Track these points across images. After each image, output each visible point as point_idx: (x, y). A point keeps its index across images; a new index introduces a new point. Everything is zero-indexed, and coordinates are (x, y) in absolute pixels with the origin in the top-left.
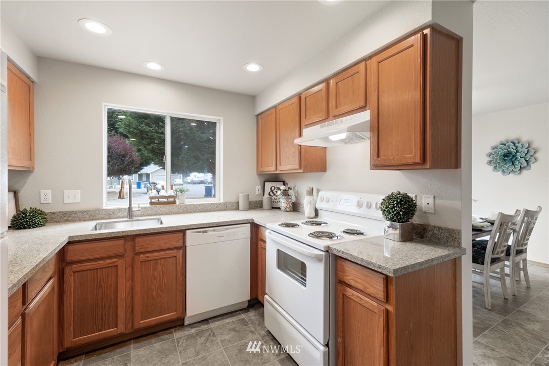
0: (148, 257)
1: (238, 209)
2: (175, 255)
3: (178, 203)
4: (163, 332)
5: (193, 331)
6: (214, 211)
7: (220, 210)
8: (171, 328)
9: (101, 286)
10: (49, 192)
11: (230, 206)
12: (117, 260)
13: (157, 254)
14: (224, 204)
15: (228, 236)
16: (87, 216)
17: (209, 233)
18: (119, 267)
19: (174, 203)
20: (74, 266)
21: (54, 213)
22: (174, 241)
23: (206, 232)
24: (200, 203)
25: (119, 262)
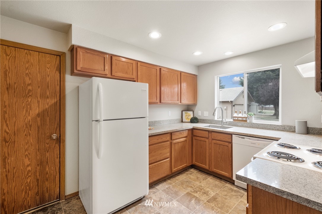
0: (216, 142)
1: (294, 132)
2: (228, 145)
3: (248, 121)
4: (224, 181)
5: (235, 189)
6: (273, 130)
7: (278, 130)
8: (229, 182)
9: (202, 147)
10: (200, 112)
11: (287, 128)
12: (206, 139)
13: (219, 142)
14: (281, 126)
15: (259, 144)
16: (210, 122)
17: (246, 139)
18: (207, 142)
19: (246, 121)
20: (195, 137)
21: (201, 119)
22: (227, 138)
23: (244, 138)
24: (262, 123)
25: (207, 140)
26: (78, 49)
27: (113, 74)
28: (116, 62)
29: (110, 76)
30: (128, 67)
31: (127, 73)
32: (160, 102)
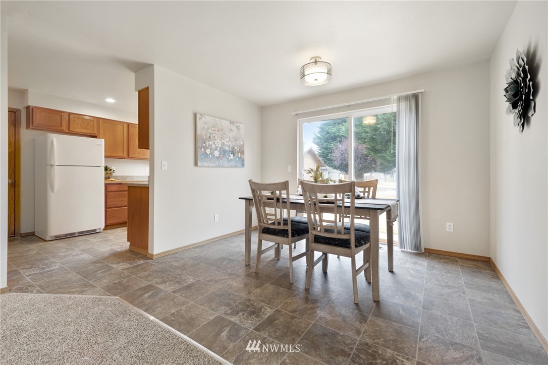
26: (34, 109)
27: (71, 129)
28: (74, 120)
29: (67, 131)
30: (88, 124)
31: (86, 128)
32: (128, 156)
